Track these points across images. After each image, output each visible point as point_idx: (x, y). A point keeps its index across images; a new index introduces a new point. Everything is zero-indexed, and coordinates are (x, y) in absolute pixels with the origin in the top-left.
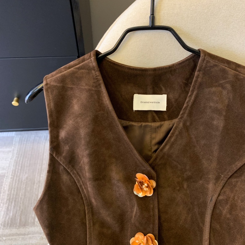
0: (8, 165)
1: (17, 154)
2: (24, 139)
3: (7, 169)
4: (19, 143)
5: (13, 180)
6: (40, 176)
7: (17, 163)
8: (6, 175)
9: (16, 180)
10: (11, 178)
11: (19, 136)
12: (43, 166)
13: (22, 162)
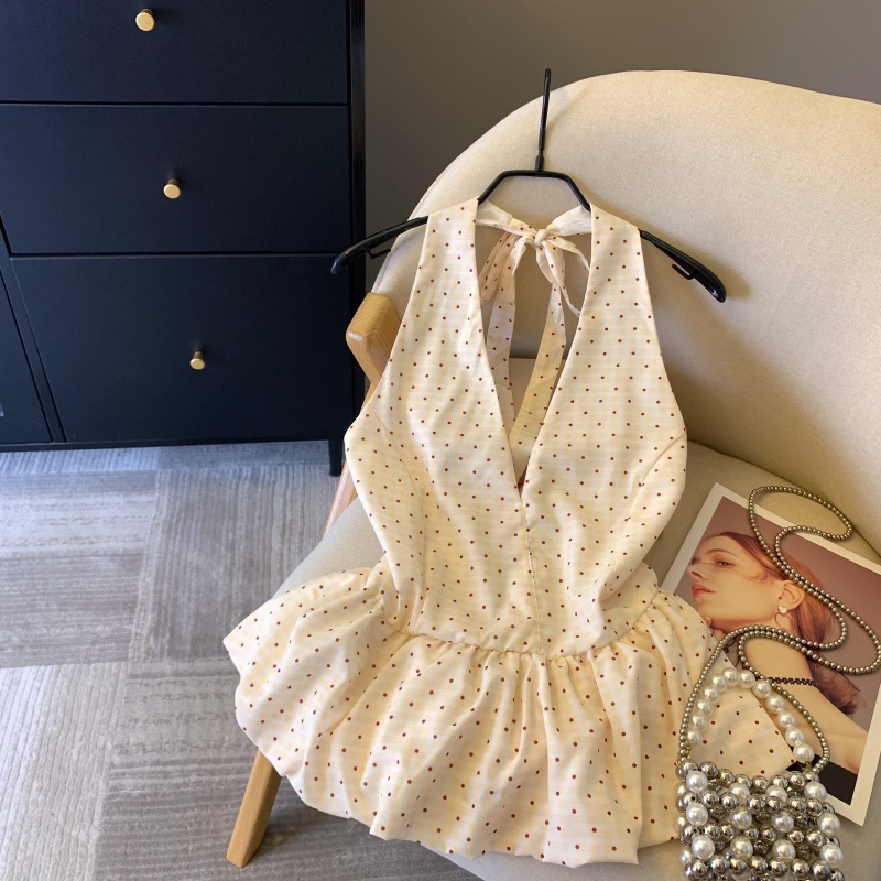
0: (149, 531)
1: (168, 509)
2: (181, 477)
3: (147, 539)
4: (170, 485)
5: (165, 561)
6: (233, 554)
7: (170, 525)
8: (146, 552)
9: (171, 562)
10: (159, 558)
11: (170, 470)
12: (237, 533)
13: (184, 524)
